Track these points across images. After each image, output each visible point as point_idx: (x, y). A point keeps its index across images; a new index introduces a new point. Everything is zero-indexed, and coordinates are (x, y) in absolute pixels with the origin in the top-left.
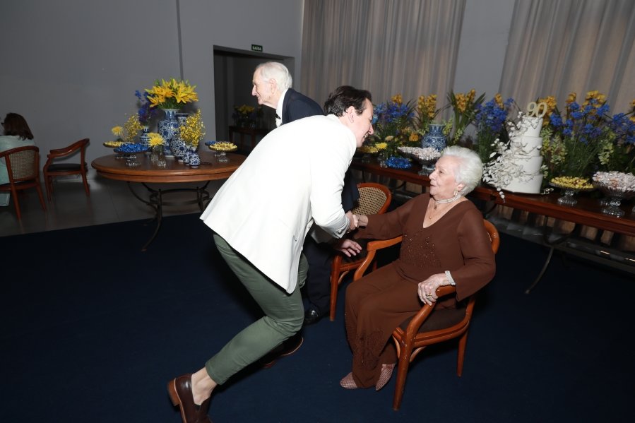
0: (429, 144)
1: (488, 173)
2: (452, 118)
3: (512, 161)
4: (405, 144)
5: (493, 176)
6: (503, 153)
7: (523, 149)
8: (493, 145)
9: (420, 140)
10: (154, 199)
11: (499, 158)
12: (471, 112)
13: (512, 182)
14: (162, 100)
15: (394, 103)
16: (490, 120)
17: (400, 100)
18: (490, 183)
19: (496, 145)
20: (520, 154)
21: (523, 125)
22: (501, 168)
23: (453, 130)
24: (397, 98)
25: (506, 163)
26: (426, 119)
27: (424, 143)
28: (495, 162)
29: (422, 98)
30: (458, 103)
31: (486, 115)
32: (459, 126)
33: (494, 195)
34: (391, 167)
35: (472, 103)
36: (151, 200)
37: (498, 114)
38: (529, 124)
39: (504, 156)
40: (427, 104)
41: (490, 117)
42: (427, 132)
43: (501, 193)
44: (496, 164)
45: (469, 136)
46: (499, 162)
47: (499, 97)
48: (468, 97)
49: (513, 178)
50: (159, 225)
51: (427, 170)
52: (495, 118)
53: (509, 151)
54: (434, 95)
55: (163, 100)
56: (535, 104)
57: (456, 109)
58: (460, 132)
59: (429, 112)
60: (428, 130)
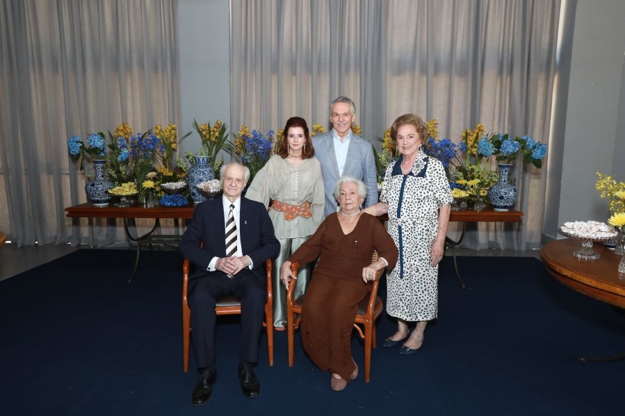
17: (129, 130)
29: (159, 128)
47: (246, 128)
59: (171, 143)
60: (195, 162)
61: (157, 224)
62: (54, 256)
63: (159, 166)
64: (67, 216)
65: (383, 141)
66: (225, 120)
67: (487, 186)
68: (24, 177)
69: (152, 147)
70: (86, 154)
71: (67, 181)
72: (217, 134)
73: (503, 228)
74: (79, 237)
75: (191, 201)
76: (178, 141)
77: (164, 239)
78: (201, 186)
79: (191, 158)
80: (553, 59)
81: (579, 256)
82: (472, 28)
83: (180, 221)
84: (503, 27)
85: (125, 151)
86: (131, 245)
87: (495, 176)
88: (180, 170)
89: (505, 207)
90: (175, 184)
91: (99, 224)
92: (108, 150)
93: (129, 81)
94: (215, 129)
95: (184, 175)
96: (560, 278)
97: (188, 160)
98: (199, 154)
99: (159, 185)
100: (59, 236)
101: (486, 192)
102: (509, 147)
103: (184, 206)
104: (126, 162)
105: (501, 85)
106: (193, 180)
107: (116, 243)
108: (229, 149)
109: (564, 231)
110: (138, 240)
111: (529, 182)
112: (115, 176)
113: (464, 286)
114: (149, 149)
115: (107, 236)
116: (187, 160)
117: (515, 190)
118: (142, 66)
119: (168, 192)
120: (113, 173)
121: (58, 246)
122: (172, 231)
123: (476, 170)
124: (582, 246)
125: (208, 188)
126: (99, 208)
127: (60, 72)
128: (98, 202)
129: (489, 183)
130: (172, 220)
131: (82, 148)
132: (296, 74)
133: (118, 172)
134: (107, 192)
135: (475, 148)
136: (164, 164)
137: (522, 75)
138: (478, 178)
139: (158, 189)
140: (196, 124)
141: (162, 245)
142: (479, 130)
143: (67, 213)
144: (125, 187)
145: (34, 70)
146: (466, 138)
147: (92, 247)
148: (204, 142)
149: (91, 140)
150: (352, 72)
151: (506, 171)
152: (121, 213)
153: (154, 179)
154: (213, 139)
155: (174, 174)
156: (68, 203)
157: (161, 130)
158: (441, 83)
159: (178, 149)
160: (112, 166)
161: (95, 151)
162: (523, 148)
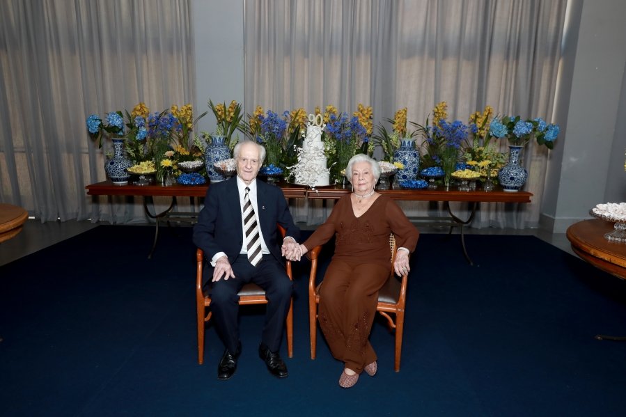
17: (146, 110)
29: (176, 108)
33: (308, 192)
43: (313, 189)
47: (260, 108)
54: (189, 104)
56: (314, 116)
59: (187, 123)
60: (211, 142)
61: (174, 203)
62: (76, 231)
63: (176, 145)
64: (88, 193)
65: (394, 123)
66: (240, 101)
67: (494, 167)
68: (45, 155)
69: (169, 126)
70: (105, 132)
71: (86, 159)
72: (232, 114)
73: (503, 208)
74: (98, 214)
75: (208, 180)
76: (193, 121)
77: (181, 216)
78: (219, 164)
79: (207, 137)
80: (559, 43)
81: (610, 238)
82: (481, 12)
83: (196, 199)
84: (511, 11)
85: (144, 130)
86: (150, 222)
87: (502, 157)
88: (196, 149)
89: (515, 188)
90: (192, 163)
91: (119, 202)
92: (126, 129)
93: (145, 62)
94: (230, 109)
95: (200, 154)
96: (593, 262)
97: (204, 140)
98: (215, 133)
99: (176, 164)
100: (80, 213)
101: (496, 173)
102: (522, 129)
103: (201, 185)
104: (144, 141)
105: (507, 68)
106: (209, 159)
107: (134, 220)
108: (244, 130)
109: (597, 213)
110: (156, 217)
111: (530, 163)
112: (133, 154)
113: (472, 264)
114: (167, 129)
115: (126, 212)
116: (202, 139)
117: (525, 171)
118: (157, 48)
119: (185, 170)
120: (131, 151)
121: (80, 222)
122: (189, 209)
123: (485, 151)
124: (614, 229)
125: (225, 167)
126: (118, 186)
127: (77, 52)
128: (117, 180)
129: (496, 164)
130: (188, 198)
131: (101, 126)
132: (308, 57)
133: (137, 151)
134: (125, 170)
135: (483, 130)
136: (181, 143)
137: (528, 59)
138: (486, 159)
139: (175, 168)
140: (211, 104)
141: (179, 222)
142: (489, 113)
143: (88, 190)
144: (143, 166)
145: (52, 51)
146: (475, 121)
147: (112, 224)
148: (219, 123)
149: (109, 119)
150: (363, 55)
151: (517, 153)
152: (140, 191)
153: (172, 158)
154: (228, 119)
155: (190, 153)
156: (88, 181)
157: (177, 110)
158: (450, 66)
159: (193, 129)
160: (131, 145)
161: (113, 130)
162: (534, 130)
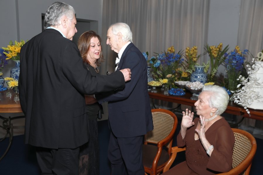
0: (195, 79)
1: (237, 97)
2: (209, 62)
3: (252, 89)
4: (179, 79)
5: (241, 99)
6: (245, 84)
7: (258, 82)
8: (238, 79)
9: (189, 76)
10: (5, 124)
11: (243, 88)
12: (220, 57)
13: (253, 102)
14: (14, 55)
15: (170, 52)
16: (233, 63)
17: (173, 50)
18: (239, 104)
19: (240, 79)
20: (256, 85)
21: (256, 67)
22: (245, 94)
23: (210, 69)
24: (172, 49)
25: (248, 90)
26: (191, 62)
27: (193, 78)
28: (241, 90)
29: (188, 48)
30: (212, 51)
31: (231, 60)
32: (214, 66)
33: (242, 111)
34: (172, 95)
35: (221, 52)
36: (4, 125)
37: (239, 59)
38: (260, 66)
39: (246, 86)
40: (192, 52)
41: (234, 62)
42: (193, 71)
43: (247, 110)
44: (242, 91)
45: (221, 73)
46: (243, 90)
47: (238, 48)
48: (218, 48)
49: (254, 100)
50: (10, 143)
51: (196, 96)
52: (237, 62)
53: (249, 83)
54: (195, 46)
55: (16, 55)
57: (211, 56)
58: (215, 71)
59: (193, 58)
60: (195, 70)
85: (159, 62)
90: (182, 82)
119: (179, 86)
140: (207, 46)
153: (170, 79)
157: (189, 50)
